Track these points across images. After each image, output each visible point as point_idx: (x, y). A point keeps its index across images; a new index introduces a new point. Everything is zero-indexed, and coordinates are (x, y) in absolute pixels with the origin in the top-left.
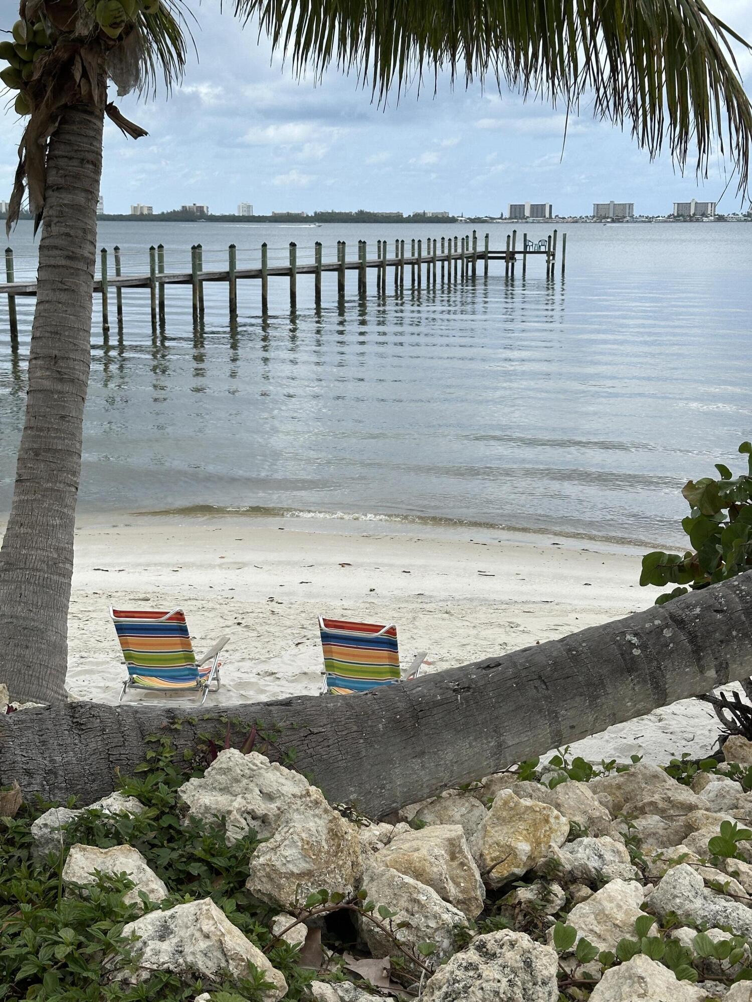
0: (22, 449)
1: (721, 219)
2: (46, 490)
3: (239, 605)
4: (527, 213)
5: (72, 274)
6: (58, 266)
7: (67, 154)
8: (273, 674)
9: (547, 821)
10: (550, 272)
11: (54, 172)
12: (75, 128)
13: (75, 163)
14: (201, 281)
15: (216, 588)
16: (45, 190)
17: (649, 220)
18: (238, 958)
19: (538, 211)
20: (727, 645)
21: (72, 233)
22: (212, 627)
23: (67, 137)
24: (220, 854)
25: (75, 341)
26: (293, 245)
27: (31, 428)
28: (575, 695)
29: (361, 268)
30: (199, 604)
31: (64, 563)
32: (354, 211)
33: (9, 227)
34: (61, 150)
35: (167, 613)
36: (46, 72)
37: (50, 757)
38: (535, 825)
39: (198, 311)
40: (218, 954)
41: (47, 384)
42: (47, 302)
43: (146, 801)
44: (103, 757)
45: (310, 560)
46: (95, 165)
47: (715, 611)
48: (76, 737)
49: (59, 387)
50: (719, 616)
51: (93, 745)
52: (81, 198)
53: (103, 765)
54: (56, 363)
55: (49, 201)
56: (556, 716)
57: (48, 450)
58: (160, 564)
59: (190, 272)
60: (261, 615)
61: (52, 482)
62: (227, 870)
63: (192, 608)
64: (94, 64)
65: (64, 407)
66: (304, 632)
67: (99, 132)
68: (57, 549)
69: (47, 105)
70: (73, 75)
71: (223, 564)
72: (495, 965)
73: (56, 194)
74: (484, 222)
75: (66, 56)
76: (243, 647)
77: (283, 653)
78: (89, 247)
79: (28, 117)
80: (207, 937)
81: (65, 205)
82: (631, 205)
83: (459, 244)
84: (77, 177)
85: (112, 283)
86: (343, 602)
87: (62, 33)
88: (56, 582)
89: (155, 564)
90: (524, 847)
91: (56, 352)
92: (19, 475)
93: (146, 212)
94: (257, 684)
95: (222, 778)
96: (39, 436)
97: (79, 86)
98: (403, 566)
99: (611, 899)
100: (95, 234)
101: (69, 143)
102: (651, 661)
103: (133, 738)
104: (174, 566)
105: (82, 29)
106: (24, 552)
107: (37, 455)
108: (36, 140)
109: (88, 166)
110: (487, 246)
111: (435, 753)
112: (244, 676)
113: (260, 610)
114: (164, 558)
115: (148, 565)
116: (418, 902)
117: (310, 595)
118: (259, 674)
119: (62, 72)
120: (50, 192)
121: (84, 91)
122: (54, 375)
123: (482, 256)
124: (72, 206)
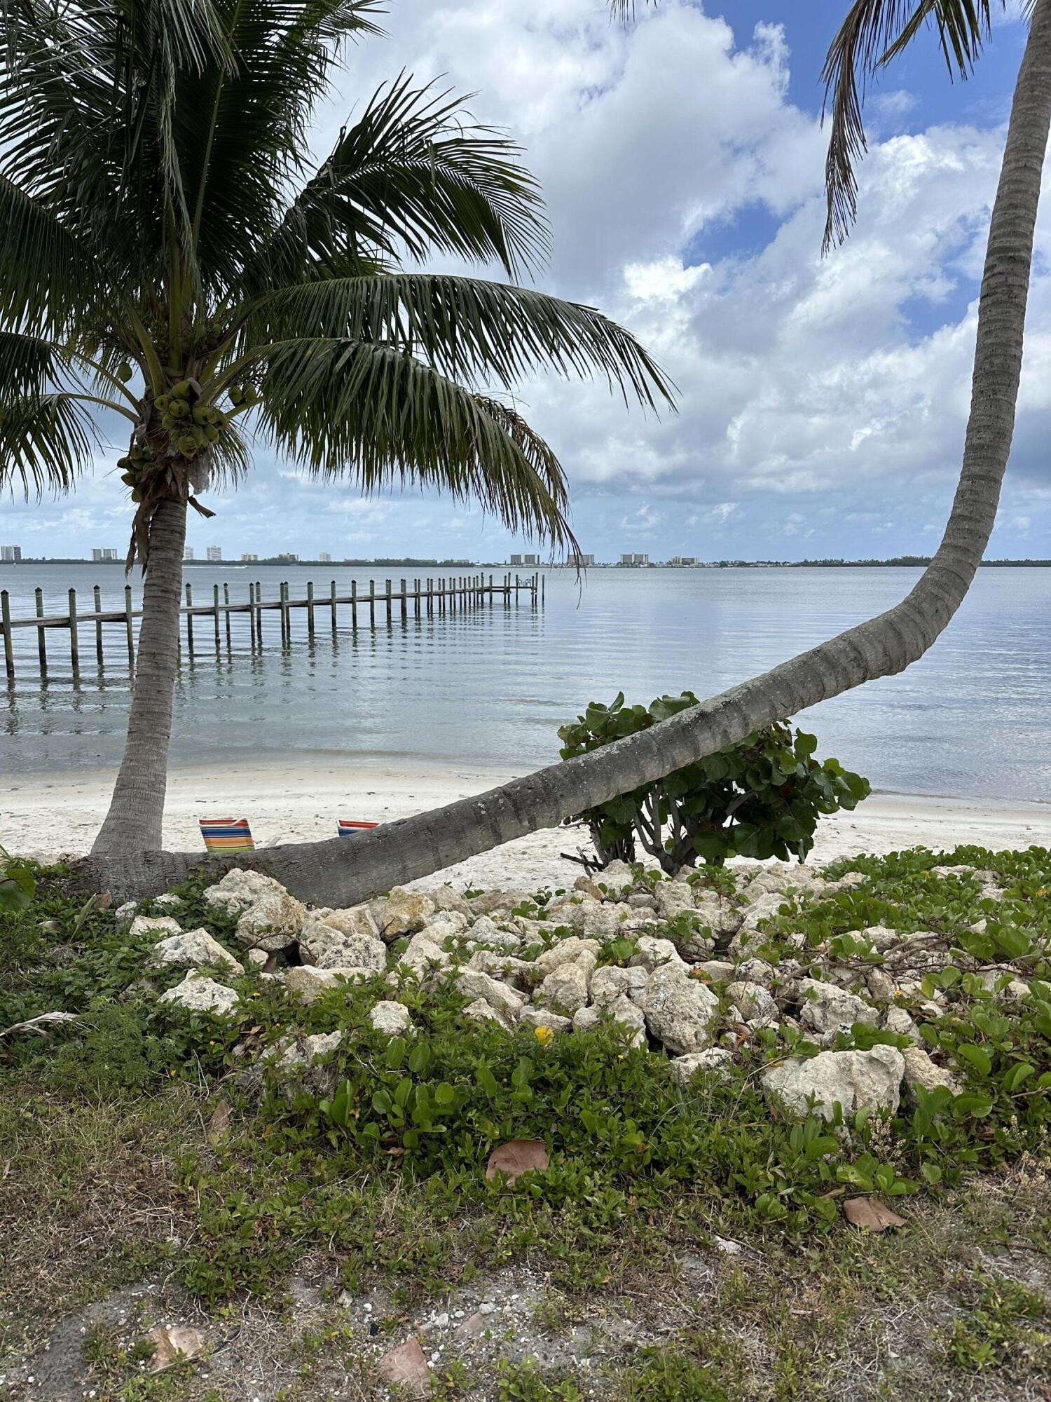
1: (652, 565)
2: (148, 738)
4: (523, 561)
5: (165, 601)
6: (156, 597)
7: (162, 527)
9: (420, 903)
10: (534, 601)
11: (154, 538)
12: (168, 511)
13: (167, 533)
14: (287, 607)
16: (149, 549)
17: (605, 566)
18: (214, 954)
20: (534, 807)
21: (166, 576)
23: (163, 517)
24: (222, 919)
25: (167, 643)
26: (354, 582)
28: (448, 838)
29: (403, 598)
33: (127, 570)
34: (159, 525)
35: (234, 822)
36: (149, 478)
37: (130, 879)
38: (413, 905)
39: (286, 628)
40: (205, 953)
41: (149, 671)
43: (183, 897)
44: (161, 877)
45: (347, 790)
46: (181, 534)
49: (157, 672)
51: (156, 872)
52: (171, 554)
54: (155, 657)
55: (151, 556)
56: (437, 851)
57: (149, 713)
59: (279, 600)
61: (151, 733)
62: (225, 928)
64: (180, 472)
65: (160, 685)
67: (184, 514)
68: (155, 775)
69: (150, 497)
70: (166, 479)
71: (287, 795)
72: (350, 950)
73: (156, 552)
74: (494, 566)
75: (162, 468)
79: (138, 505)
80: (199, 945)
81: (162, 559)
82: (592, 556)
83: (472, 581)
84: (169, 541)
85: (222, 608)
87: (159, 453)
88: (154, 797)
90: (406, 917)
91: (154, 650)
93: (252, 559)
95: (229, 884)
96: (143, 704)
97: (170, 486)
99: (434, 929)
101: (164, 521)
102: (491, 817)
103: (181, 868)
105: (171, 453)
107: (142, 716)
108: (142, 520)
109: (176, 535)
110: (491, 583)
111: (365, 873)
115: (236, 798)
116: (329, 937)
119: (159, 478)
120: (151, 551)
121: (173, 489)
122: (154, 665)
123: (488, 590)
124: (165, 559)
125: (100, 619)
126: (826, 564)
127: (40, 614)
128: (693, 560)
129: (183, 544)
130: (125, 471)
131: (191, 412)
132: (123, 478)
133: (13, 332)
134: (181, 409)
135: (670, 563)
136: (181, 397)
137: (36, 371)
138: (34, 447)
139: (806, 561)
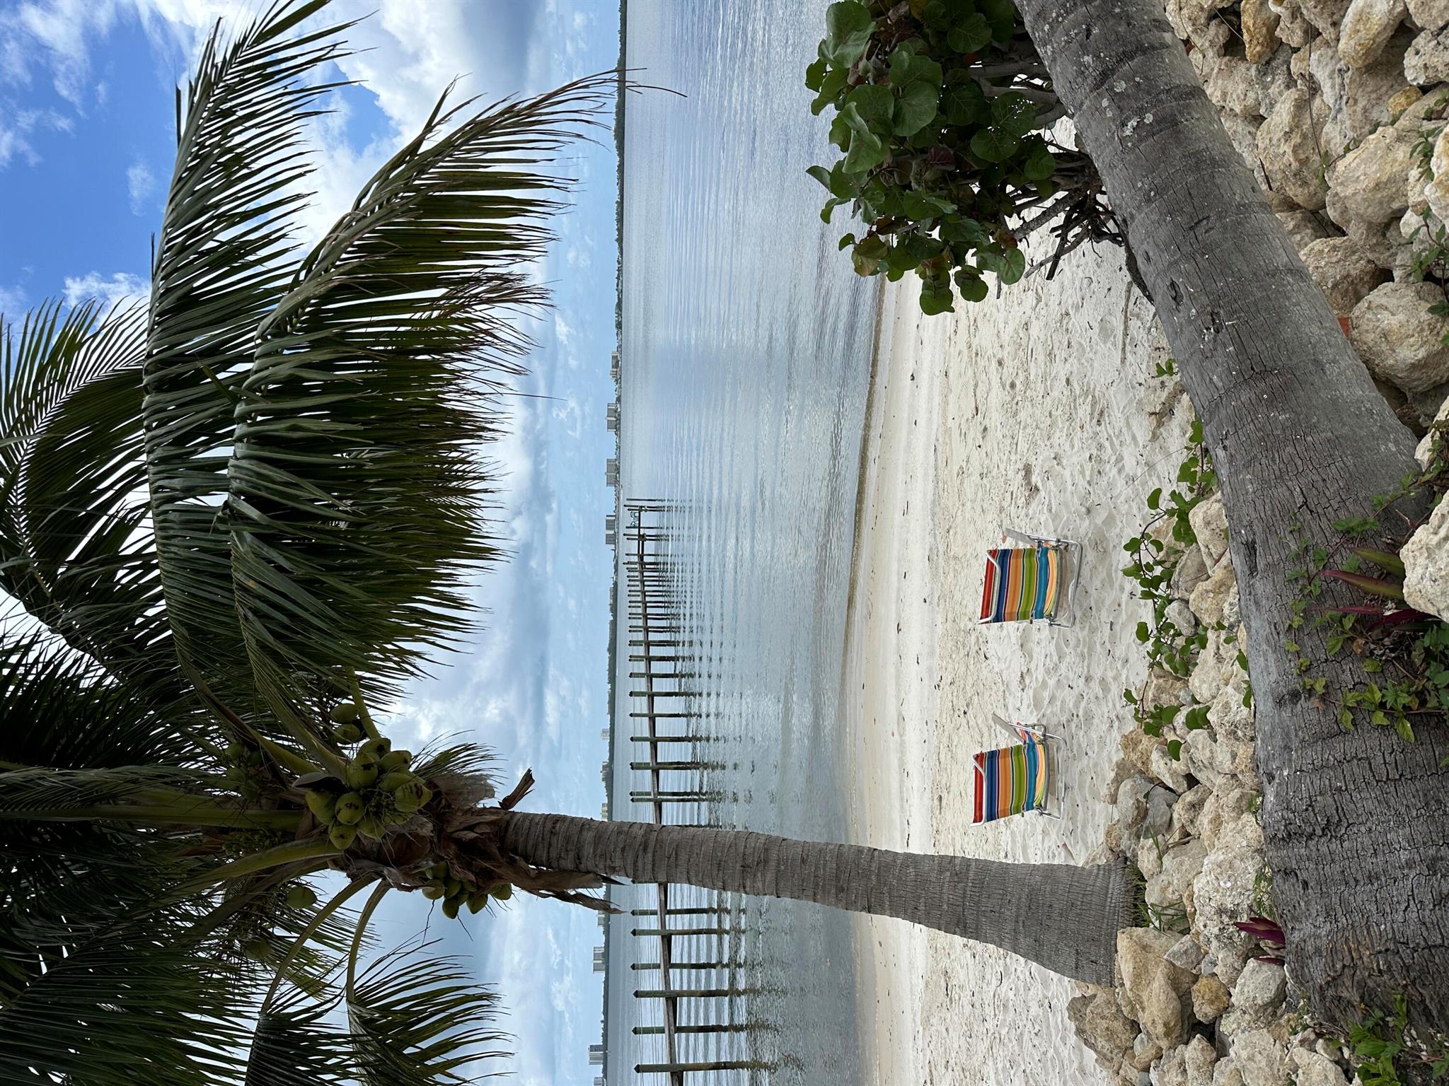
0: (836, 905)
1: (619, 400)
2: (878, 880)
3: (944, 716)
4: (612, 532)
5: (661, 847)
6: (654, 860)
7: (546, 849)
8: (1022, 676)
10: (653, 509)
11: (563, 862)
12: (521, 840)
13: (554, 840)
14: (657, 763)
15: (925, 737)
16: (580, 871)
17: (618, 448)
19: (610, 524)
20: (1133, 18)
21: (621, 846)
22: (968, 738)
23: (529, 847)
25: (727, 846)
26: (631, 694)
27: (815, 895)
28: (1214, 184)
29: (648, 644)
30: (943, 751)
31: (955, 865)
32: (608, 655)
33: (616, 911)
34: (542, 854)
35: (976, 769)
36: (468, 866)
37: (1402, 868)
39: (679, 766)
41: (770, 876)
42: (688, 873)
44: (1392, 789)
45: (894, 658)
46: (557, 821)
47: (1088, 38)
48: (1355, 829)
49: (773, 864)
50: (1096, 31)
51: (1370, 805)
52: (588, 836)
53: (1408, 788)
54: (749, 867)
55: (590, 868)
56: (1243, 206)
57: (838, 878)
58: (901, 788)
59: (650, 771)
60: (955, 694)
61: (871, 875)
63: (949, 757)
64: (461, 820)
65: (793, 860)
66: (973, 653)
67: (526, 816)
68: (941, 872)
69: (499, 867)
70: (470, 840)
71: (899, 733)
73: (584, 861)
74: (617, 562)
75: (453, 847)
76: (990, 707)
77: (996, 670)
78: (635, 829)
79: (513, 887)
81: (594, 852)
82: (608, 461)
83: (632, 574)
84: (568, 839)
86: (939, 623)
87: (432, 851)
89: (901, 792)
91: (738, 866)
92: (863, 909)
93: (606, 809)
94: (1035, 689)
96: (824, 886)
97: (482, 834)
98: (899, 579)
100: (622, 823)
101: (536, 846)
102: (1161, 101)
103: (1350, 746)
104: (902, 776)
105: (427, 829)
106: (945, 907)
107: (843, 890)
108: (533, 879)
109: (557, 828)
110: (634, 555)
111: (1314, 347)
112: (1025, 702)
113: (950, 696)
114: (895, 785)
115: (902, 799)
117: (931, 654)
118: (1023, 690)
119: (470, 851)
120: (582, 867)
121: (486, 830)
122: (761, 868)
123: (641, 557)
124: (596, 845)
125: (669, 965)
126: (620, 220)
127: (661, 1031)
128: (613, 357)
129: (573, 819)
130: (464, 908)
131: (357, 791)
132: (474, 910)
133: (244, 1069)
134: (349, 806)
135: (617, 380)
136: (331, 804)
137: (304, 1037)
138: (424, 1045)
139: (617, 240)
